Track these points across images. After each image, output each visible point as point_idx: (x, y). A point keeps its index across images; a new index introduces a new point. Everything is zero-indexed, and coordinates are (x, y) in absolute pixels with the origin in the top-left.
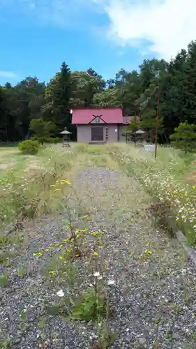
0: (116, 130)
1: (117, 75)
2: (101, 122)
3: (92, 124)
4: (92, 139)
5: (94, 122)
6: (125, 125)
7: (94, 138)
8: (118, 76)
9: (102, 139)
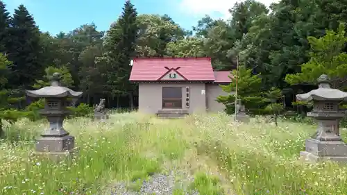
0: (203, 92)
1: (200, 22)
2: (179, 78)
3: (163, 81)
4: (164, 106)
5: (167, 78)
6: (217, 84)
7: (167, 104)
8: (200, 24)
9: (180, 106)
